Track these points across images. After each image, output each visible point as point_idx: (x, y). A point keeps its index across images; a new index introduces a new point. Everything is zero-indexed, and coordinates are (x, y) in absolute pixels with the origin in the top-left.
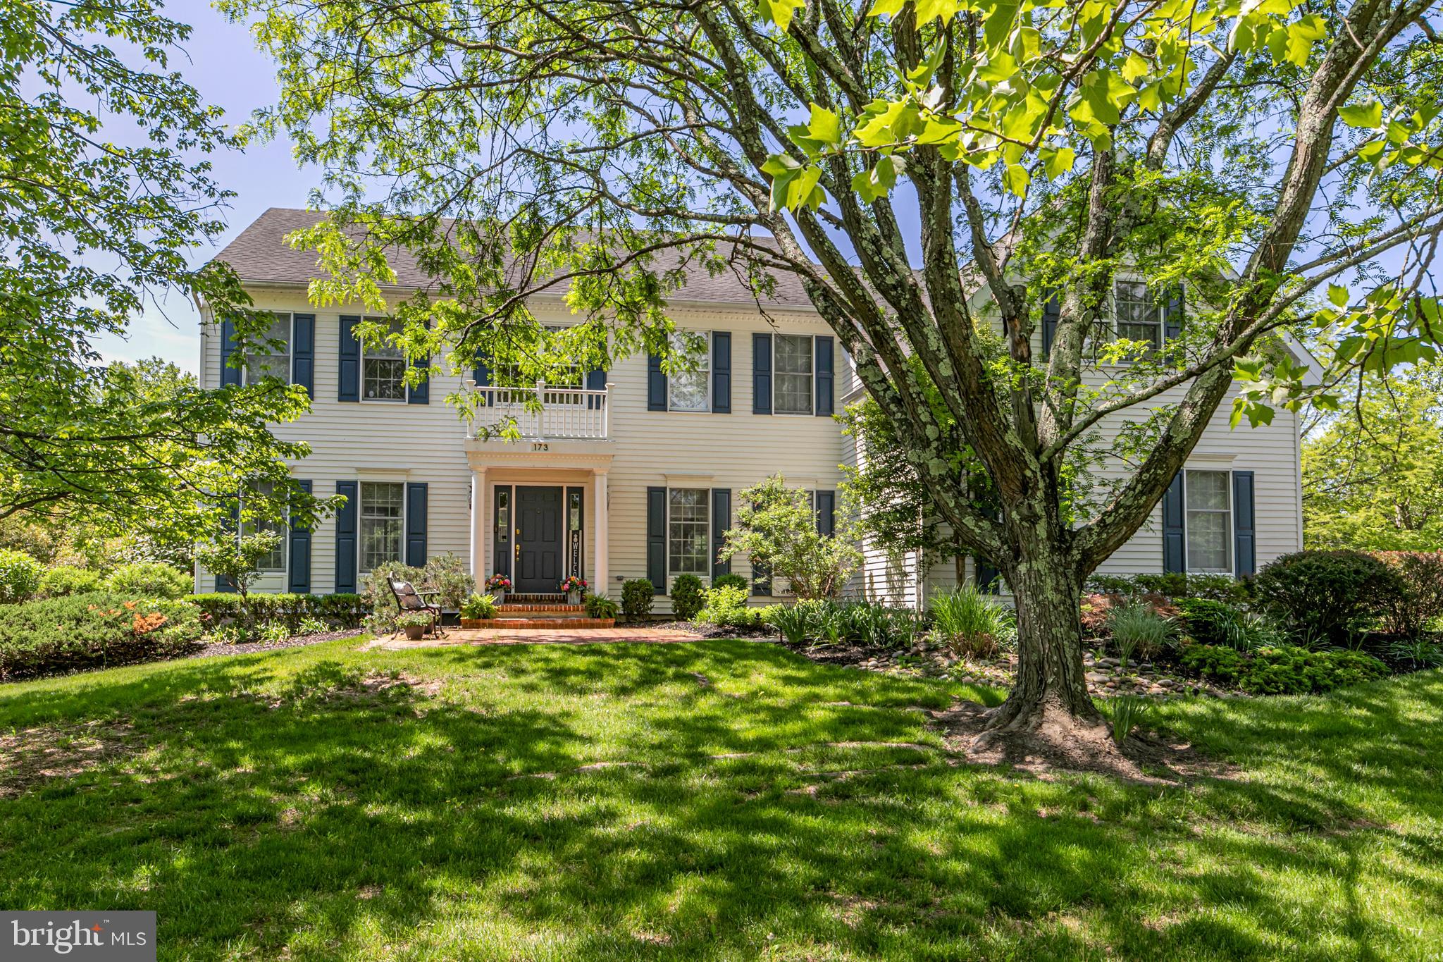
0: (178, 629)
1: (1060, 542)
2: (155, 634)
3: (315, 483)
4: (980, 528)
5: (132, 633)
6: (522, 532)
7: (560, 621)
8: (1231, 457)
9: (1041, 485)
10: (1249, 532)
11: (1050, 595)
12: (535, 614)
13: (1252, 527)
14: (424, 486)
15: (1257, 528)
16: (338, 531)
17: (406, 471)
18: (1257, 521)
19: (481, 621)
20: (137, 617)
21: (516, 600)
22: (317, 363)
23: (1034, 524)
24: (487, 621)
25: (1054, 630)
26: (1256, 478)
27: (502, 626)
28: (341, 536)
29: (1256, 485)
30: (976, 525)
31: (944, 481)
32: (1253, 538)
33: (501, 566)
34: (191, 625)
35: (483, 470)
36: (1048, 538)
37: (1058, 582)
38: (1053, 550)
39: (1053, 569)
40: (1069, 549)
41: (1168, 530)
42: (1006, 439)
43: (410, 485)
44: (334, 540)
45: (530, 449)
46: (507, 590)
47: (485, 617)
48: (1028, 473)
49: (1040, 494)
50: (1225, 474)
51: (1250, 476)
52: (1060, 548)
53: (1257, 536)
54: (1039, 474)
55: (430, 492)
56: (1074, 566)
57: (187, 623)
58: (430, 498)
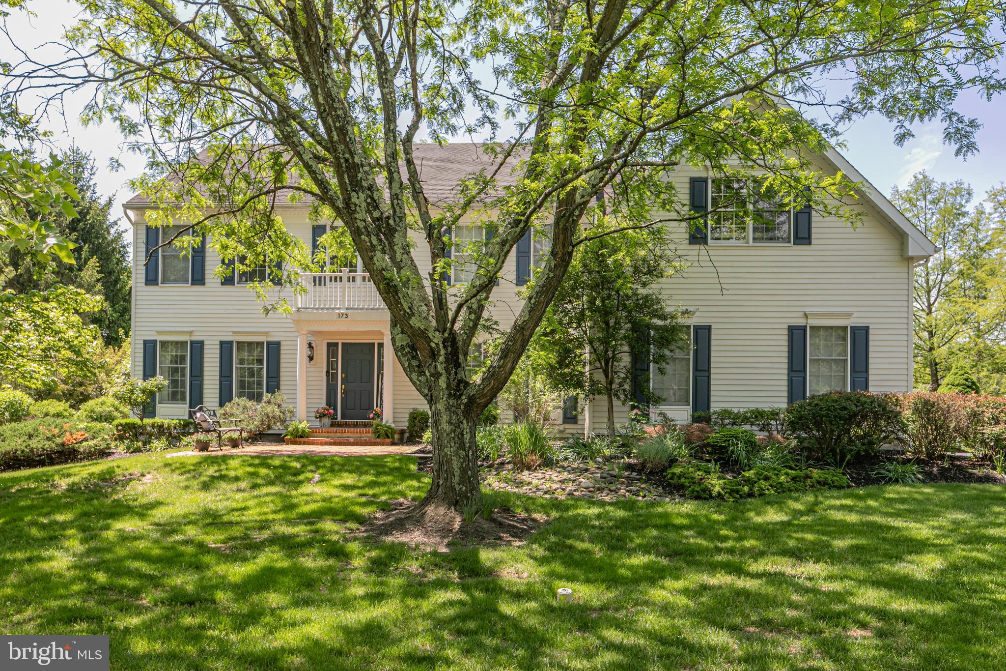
0: (91, 443)
1: (456, 390)
2: (76, 446)
3: (206, 343)
4: (420, 381)
5: (63, 445)
6: (346, 376)
7: (352, 440)
8: (849, 315)
9: (443, 352)
10: (864, 375)
11: (445, 426)
12: (339, 435)
13: (867, 371)
14: (278, 344)
15: (871, 372)
16: (221, 376)
17: (266, 334)
18: (871, 366)
19: (298, 439)
20: (68, 434)
21: (339, 425)
22: (207, 259)
23: (438, 379)
24: (302, 439)
25: (446, 450)
26: (871, 332)
27: (312, 443)
28: (223, 379)
29: (871, 337)
30: (418, 379)
31: (404, 349)
32: (867, 379)
33: (331, 401)
34: (103, 439)
35: (305, 332)
36: (447, 388)
37: (451, 417)
38: (450, 395)
39: (448, 408)
40: (461, 395)
41: (794, 374)
42: (411, 322)
43: (269, 343)
44: (218, 382)
45: (335, 317)
46: (334, 417)
47: (301, 437)
48: (433, 345)
49: (442, 359)
50: (845, 328)
51: (866, 329)
52: (455, 395)
53: (871, 378)
54: (441, 346)
55: (282, 348)
56: (462, 407)
57: (100, 438)
58: (282, 352)
